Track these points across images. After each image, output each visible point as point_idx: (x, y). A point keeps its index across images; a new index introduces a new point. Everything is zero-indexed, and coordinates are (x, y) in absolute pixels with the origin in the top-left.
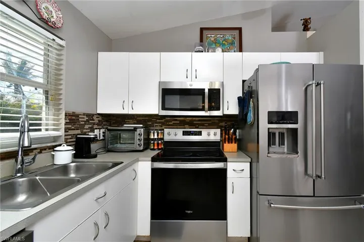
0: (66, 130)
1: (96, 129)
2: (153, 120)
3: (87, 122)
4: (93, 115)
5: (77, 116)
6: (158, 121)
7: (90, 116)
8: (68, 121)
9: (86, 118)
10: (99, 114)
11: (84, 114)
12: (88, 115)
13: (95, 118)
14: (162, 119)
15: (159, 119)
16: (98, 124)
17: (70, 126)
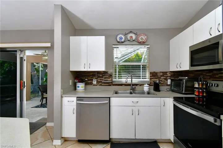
0: (151, 79)
1: (169, 79)
2: (204, 73)
3: (163, 76)
4: (167, 72)
5: (157, 73)
6: (207, 74)
7: (165, 73)
8: (151, 75)
9: (162, 74)
10: (171, 72)
11: (160, 72)
12: (162, 72)
13: (168, 73)
14: (210, 73)
15: (208, 73)
16: (170, 77)
17: (153, 77)
